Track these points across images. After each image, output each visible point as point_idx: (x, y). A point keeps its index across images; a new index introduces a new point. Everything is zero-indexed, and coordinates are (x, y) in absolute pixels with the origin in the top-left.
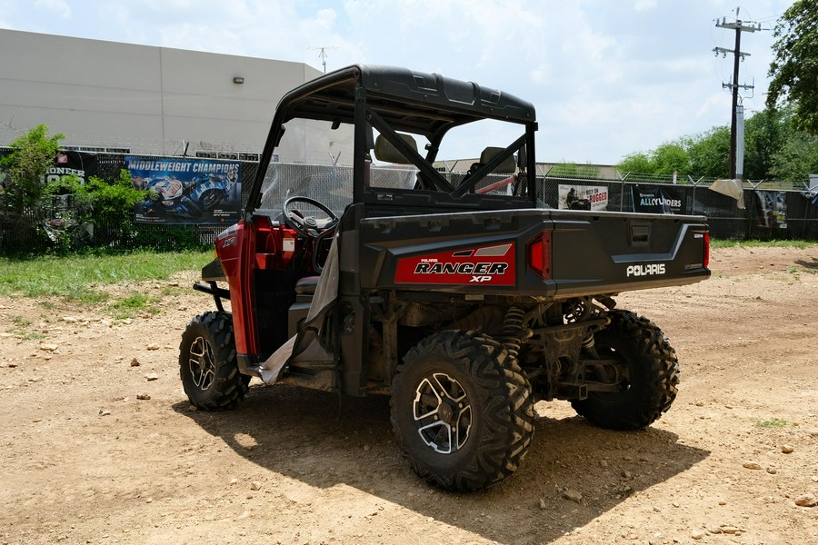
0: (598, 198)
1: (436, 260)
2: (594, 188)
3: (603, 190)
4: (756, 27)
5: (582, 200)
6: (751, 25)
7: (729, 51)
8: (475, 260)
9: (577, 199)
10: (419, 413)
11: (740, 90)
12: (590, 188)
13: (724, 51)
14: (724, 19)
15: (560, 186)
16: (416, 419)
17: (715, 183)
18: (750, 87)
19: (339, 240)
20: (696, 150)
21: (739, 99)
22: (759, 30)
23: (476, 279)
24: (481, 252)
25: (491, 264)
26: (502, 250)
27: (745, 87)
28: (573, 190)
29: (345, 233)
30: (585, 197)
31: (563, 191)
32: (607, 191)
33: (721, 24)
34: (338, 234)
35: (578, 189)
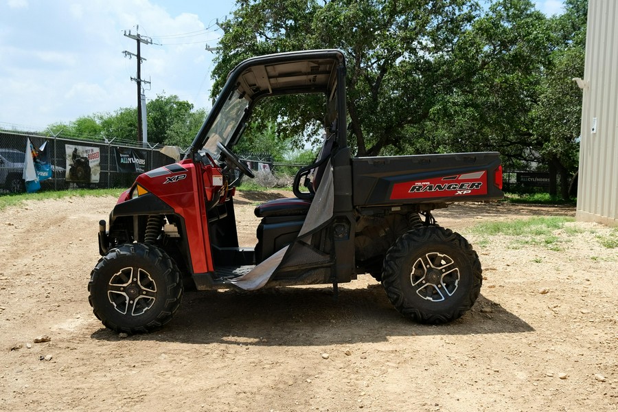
0: (93, 156)
1: (429, 183)
2: (90, 148)
3: (97, 150)
4: (149, 41)
5: (83, 158)
6: (145, 39)
7: (134, 55)
8: (459, 181)
9: (80, 156)
10: (414, 282)
11: (142, 83)
12: (88, 148)
13: (130, 54)
14: (130, 31)
15: (66, 145)
16: (413, 285)
17: (164, 149)
18: (148, 82)
19: (333, 172)
20: (107, 124)
21: (142, 90)
22: (151, 43)
23: (460, 193)
24: (463, 177)
25: (471, 184)
26: (479, 175)
27: (145, 82)
28: (76, 150)
29: (337, 168)
30: (85, 155)
31: (69, 149)
32: (99, 151)
33: (127, 34)
34: (332, 169)
35: (80, 148)
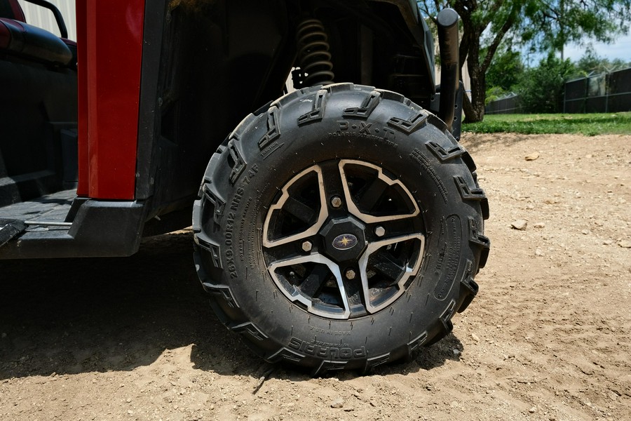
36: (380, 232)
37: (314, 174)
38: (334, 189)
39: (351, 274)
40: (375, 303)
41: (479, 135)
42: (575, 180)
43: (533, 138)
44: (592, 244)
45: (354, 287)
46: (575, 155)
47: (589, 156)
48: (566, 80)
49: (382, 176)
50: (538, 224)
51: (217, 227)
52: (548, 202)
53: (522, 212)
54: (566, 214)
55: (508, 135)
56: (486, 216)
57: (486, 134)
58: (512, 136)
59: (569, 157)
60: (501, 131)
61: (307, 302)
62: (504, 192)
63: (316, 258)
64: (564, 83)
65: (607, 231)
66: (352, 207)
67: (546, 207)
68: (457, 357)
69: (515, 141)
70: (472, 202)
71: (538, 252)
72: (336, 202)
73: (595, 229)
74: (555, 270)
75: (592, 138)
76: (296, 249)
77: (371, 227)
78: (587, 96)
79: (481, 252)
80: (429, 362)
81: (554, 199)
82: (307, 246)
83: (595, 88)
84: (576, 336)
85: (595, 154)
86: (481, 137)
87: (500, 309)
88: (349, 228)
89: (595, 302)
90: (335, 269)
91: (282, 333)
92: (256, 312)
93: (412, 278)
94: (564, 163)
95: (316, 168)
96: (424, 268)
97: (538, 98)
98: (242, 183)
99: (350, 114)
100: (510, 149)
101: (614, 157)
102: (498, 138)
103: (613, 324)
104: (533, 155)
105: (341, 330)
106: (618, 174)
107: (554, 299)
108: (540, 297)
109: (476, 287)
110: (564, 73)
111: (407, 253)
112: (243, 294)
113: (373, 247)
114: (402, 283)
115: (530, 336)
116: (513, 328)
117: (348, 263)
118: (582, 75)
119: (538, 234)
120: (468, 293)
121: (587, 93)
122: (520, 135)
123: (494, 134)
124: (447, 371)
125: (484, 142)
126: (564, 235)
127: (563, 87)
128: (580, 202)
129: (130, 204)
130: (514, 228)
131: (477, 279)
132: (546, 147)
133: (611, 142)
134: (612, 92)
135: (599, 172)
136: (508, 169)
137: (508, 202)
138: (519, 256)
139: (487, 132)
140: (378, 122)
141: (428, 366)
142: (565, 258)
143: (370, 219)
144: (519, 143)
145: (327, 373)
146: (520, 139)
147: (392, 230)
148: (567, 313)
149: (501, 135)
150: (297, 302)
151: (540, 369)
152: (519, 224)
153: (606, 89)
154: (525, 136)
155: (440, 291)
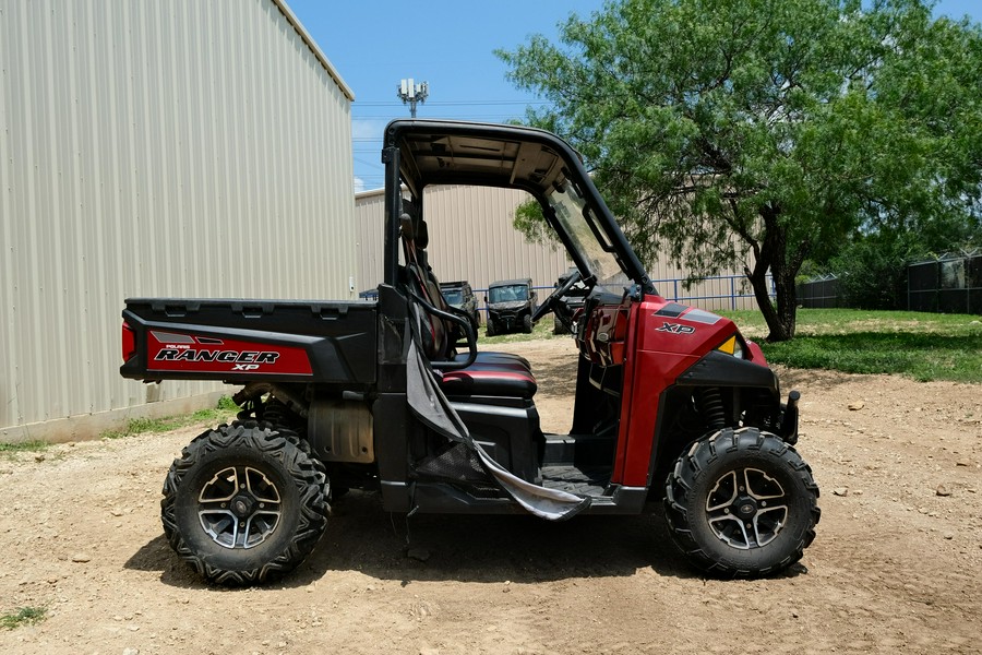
36: (764, 504)
37: (732, 475)
38: (741, 482)
39: (749, 526)
40: (762, 541)
41: (792, 371)
42: (900, 440)
43: (857, 380)
44: (899, 510)
45: (751, 532)
46: (904, 407)
47: (918, 409)
48: (908, 262)
49: (765, 476)
50: (857, 491)
51: (686, 500)
52: (869, 468)
53: (843, 478)
54: (884, 481)
55: (828, 373)
56: (818, 496)
57: (801, 370)
58: (832, 374)
59: (897, 409)
60: (818, 366)
61: (727, 540)
62: (826, 453)
63: (731, 517)
64: (906, 266)
65: (914, 499)
66: (749, 491)
67: (866, 473)
68: (806, 573)
69: (836, 383)
70: (811, 490)
71: (855, 516)
72: (742, 488)
73: (904, 497)
74: (866, 529)
75: (924, 384)
76: (721, 512)
77: (760, 501)
78: (940, 287)
79: (816, 515)
80: (791, 574)
81: (874, 465)
82: (727, 511)
83: (950, 277)
84: (872, 566)
85: (925, 407)
86: (795, 374)
87: (828, 552)
88: (749, 502)
89: (889, 549)
90: (741, 523)
91: (717, 555)
92: (704, 544)
93: (781, 528)
94: (891, 416)
95: (733, 472)
96: (787, 523)
97: (868, 285)
98: (699, 480)
99: (751, 447)
100: (831, 393)
101: (944, 412)
102: (816, 377)
103: (895, 560)
104: (858, 405)
105: (746, 555)
106: (943, 434)
107: (862, 547)
108: (854, 546)
109: (814, 534)
110: (905, 252)
111: (779, 515)
112: (698, 534)
113: (760, 512)
114: (776, 531)
115: (846, 565)
116: (836, 561)
117: (748, 520)
118: (930, 258)
119: (856, 500)
120: (810, 537)
121: (940, 283)
122: (842, 374)
123: (811, 371)
124: (800, 579)
125: (799, 381)
126: (878, 501)
127: (905, 272)
128: (899, 468)
129: (643, 489)
130: (836, 494)
131: (815, 529)
132: (872, 393)
133: (944, 392)
134: (975, 284)
135: (926, 431)
136: (829, 421)
137: (830, 465)
138: (840, 518)
139: (802, 367)
140: (765, 451)
141: (791, 577)
142: (875, 520)
143: (759, 497)
144: (841, 386)
145: (739, 577)
146: (842, 381)
147: (770, 503)
148: (869, 555)
149: (819, 373)
150: (722, 540)
151: (850, 578)
152: (841, 491)
153: (966, 279)
154: (848, 376)
155: (797, 535)
